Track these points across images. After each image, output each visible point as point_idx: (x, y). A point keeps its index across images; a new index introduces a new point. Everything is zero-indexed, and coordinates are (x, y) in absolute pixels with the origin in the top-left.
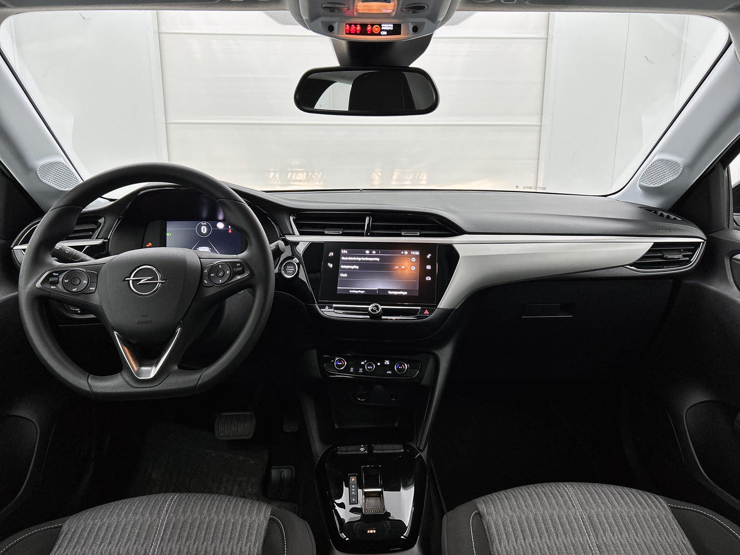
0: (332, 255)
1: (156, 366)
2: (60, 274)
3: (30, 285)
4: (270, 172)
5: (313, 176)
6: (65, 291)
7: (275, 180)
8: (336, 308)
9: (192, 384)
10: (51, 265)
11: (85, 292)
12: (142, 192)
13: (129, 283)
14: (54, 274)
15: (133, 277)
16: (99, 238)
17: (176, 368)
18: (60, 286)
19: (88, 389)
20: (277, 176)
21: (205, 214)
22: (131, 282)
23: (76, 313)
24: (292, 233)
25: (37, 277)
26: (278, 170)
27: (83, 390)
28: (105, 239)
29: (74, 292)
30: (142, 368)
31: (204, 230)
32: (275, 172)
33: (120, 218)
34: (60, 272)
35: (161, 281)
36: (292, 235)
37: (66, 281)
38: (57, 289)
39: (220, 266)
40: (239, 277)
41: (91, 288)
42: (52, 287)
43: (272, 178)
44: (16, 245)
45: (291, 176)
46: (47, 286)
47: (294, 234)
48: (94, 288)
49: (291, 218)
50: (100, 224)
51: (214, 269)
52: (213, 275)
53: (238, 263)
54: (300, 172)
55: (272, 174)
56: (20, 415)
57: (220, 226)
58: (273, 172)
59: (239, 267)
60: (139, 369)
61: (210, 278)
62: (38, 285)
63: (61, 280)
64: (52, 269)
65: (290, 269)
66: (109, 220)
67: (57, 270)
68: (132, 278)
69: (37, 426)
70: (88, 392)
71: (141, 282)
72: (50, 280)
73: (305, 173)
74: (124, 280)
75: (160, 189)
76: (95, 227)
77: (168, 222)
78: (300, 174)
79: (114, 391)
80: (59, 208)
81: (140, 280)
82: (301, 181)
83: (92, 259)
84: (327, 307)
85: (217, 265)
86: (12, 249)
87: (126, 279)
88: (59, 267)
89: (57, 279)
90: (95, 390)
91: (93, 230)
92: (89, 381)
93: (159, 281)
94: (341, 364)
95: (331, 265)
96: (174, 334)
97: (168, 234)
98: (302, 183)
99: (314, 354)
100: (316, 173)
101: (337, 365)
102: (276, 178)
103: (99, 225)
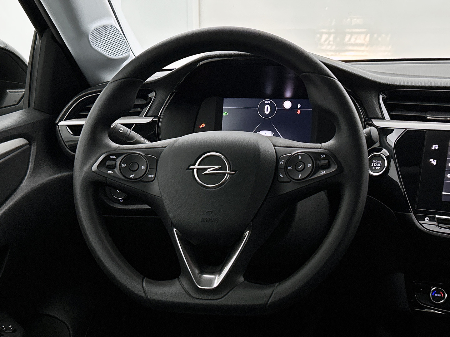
0: (437, 148)
1: (220, 274)
2: (117, 158)
3: (86, 169)
4: (322, 34)
5: (380, 39)
6: (123, 178)
7: (329, 44)
8: (440, 221)
9: (263, 302)
10: (108, 146)
11: (143, 180)
12: (201, 63)
13: (193, 172)
14: (111, 157)
15: (199, 165)
16: (148, 115)
17: (242, 279)
18: (117, 171)
19: (142, 294)
20: (331, 38)
21: (269, 90)
22: (195, 170)
23: (118, 202)
24: (380, 116)
25: (94, 159)
26: (333, 31)
27: (137, 295)
28: (155, 117)
29: (131, 179)
30: (204, 275)
31: (267, 110)
32: (329, 34)
33: (173, 93)
34: (118, 155)
35: (229, 172)
36: (380, 119)
37: (124, 166)
38: (113, 175)
39: (300, 158)
40: (323, 173)
41: (149, 176)
42: (109, 172)
43: (325, 41)
44: (61, 120)
45: (350, 39)
46: (103, 170)
47: (383, 118)
48: (153, 176)
49: (381, 97)
50: (151, 99)
51: (293, 160)
52: (290, 168)
53: (323, 154)
54: (362, 33)
55: (325, 36)
56: (53, 315)
57: (287, 105)
58: (326, 33)
59: (323, 159)
60: (200, 277)
61: (287, 172)
62: (94, 168)
63: (118, 163)
64: (108, 152)
65: (377, 164)
66: (161, 94)
67: (115, 152)
68: (196, 166)
69: (71, 330)
70: (143, 298)
71: (207, 172)
72: (107, 163)
73: (368, 35)
74: (188, 169)
75: (221, 59)
76: (145, 102)
77: (224, 99)
78: (363, 36)
79: (171, 300)
80: (120, 81)
81: (206, 169)
82: (362, 45)
83: (147, 141)
84: (427, 218)
85: (297, 156)
86: (57, 124)
87: (191, 167)
88: (116, 149)
89: (114, 162)
90: (150, 296)
91: (143, 107)
92: (144, 285)
93: (228, 172)
94: (439, 295)
95: (434, 162)
96: (241, 237)
97: (224, 114)
98: (363, 48)
99: (401, 278)
100: (383, 35)
101: (433, 296)
102: (330, 41)
103: (148, 100)
